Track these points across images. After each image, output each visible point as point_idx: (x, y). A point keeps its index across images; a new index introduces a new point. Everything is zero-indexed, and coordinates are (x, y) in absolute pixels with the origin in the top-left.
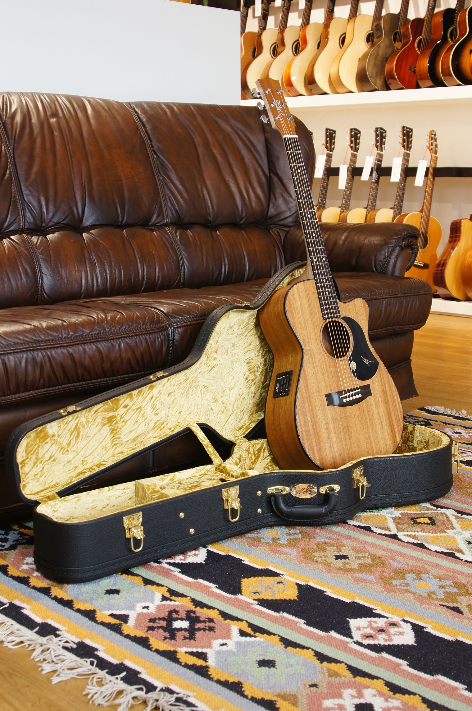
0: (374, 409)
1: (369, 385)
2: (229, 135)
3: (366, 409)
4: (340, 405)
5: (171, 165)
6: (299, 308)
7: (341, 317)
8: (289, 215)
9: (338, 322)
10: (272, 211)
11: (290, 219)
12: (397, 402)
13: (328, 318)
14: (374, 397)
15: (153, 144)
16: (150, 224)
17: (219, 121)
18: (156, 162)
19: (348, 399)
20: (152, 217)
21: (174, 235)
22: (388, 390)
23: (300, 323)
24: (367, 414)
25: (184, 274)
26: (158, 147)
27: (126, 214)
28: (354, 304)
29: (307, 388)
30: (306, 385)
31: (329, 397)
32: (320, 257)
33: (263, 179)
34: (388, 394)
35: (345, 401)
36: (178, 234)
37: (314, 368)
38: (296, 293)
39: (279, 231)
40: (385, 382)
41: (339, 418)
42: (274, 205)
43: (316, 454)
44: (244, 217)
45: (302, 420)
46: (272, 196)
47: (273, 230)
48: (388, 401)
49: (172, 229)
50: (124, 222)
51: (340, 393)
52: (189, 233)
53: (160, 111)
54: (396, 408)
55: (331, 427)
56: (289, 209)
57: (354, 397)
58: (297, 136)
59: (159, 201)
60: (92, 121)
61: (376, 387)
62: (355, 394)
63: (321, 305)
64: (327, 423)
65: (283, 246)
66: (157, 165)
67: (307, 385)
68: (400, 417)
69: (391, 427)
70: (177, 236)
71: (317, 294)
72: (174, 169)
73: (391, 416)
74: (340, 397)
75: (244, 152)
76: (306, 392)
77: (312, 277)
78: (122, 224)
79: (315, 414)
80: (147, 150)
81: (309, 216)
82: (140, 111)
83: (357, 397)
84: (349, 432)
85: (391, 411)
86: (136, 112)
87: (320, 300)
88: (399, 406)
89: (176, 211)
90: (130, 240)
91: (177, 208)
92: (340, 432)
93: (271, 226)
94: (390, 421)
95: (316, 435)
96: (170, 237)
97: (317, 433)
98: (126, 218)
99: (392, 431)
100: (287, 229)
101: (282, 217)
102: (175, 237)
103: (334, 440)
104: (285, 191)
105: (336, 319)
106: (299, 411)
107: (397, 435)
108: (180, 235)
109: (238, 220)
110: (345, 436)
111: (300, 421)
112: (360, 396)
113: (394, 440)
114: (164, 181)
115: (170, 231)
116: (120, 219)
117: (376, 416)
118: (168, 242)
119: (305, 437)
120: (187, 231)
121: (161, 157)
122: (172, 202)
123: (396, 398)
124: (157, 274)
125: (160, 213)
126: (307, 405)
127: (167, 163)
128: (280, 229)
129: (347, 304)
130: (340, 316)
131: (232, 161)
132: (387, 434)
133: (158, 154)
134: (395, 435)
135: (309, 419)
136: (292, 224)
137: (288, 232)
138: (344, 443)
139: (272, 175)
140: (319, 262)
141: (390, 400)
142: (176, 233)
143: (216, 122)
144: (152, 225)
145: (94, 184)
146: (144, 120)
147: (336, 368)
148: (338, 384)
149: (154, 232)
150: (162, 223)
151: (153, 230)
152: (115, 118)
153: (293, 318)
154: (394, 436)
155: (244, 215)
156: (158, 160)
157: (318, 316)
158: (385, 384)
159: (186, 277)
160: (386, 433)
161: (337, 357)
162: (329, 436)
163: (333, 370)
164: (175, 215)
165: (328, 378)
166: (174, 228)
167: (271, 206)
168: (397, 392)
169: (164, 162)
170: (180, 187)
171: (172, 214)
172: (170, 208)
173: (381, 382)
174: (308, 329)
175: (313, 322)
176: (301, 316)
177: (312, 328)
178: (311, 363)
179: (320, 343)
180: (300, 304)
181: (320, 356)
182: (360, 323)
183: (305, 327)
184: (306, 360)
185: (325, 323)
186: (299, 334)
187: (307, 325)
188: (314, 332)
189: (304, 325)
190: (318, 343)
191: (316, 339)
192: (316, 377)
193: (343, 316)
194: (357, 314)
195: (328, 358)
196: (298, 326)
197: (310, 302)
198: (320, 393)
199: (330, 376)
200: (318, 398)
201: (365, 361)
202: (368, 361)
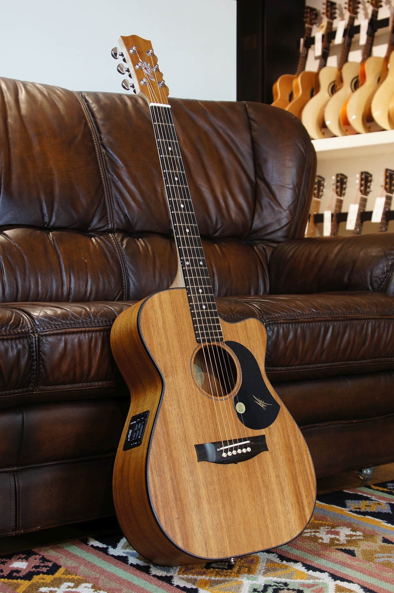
0: (271, 469)
1: (264, 436)
2: (206, 134)
3: (258, 469)
4: (217, 462)
5: (123, 161)
6: (161, 325)
7: (224, 341)
8: (278, 228)
9: (219, 348)
10: (257, 223)
11: (280, 234)
12: (306, 462)
13: (204, 341)
14: (272, 453)
15: (102, 137)
16: (90, 229)
17: (194, 116)
18: (105, 157)
19: (230, 454)
20: (92, 221)
21: (120, 243)
22: (293, 445)
23: (160, 344)
24: (259, 476)
25: (129, 291)
26: (108, 140)
27: (54, 214)
28: (245, 325)
29: (167, 434)
30: (165, 430)
31: (200, 449)
32: (195, 260)
33: (247, 185)
34: (294, 450)
35: (224, 455)
36: (125, 243)
37: (179, 407)
38: (157, 303)
39: (265, 247)
40: (290, 434)
41: (215, 480)
42: (259, 216)
43: (177, 530)
44: (219, 229)
45: (156, 479)
46: (258, 206)
47: (259, 246)
48: (293, 460)
49: (118, 236)
50: (52, 223)
51: (217, 444)
52: (141, 242)
53: (118, 101)
54: (306, 470)
55: (203, 491)
56: (279, 221)
57: (239, 451)
58: (169, 106)
59: (102, 201)
60: (23, 106)
61: (275, 440)
62: (241, 447)
63: (194, 322)
64: (196, 486)
65: (269, 266)
66: (105, 160)
67: (167, 431)
68: (312, 484)
69: (297, 496)
70: (122, 245)
71: (189, 308)
72: (126, 165)
73: (297, 481)
74: (218, 450)
75: (224, 153)
76: (165, 441)
77: (183, 285)
78: (49, 227)
79: (177, 472)
80: (93, 143)
81: (182, 206)
82: (92, 100)
83: (244, 450)
84: (230, 500)
85: (298, 475)
86: (87, 101)
87: (193, 315)
88: (310, 468)
89: (125, 216)
90: (56, 244)
91: (126, 212)
92: (217, 500)
93: (257, 242)
94: (295, 489)
95: (179, 503)
96: (113, 246)
97: (180, 500)
98: (54, 219)
99: (298, 503)
100: (275, 245)
101: (269, 231)
102: (120, 246)
103: (206, 511)
104: (273, 199)
105: (216, 343)
106: (153, 467)
107: (306, 509)
108: (127, 243)
109: (211, 231)
110: (224, 506)
111: (153, 480)
112: (249, 449)
113: (302, 515)
114: (112, 180)
115: (116, 239)
116: (47, 219)
117: (273, 479)
118: (109, 250)
119: (160, 504)
120: (138, 240)
121: (111, 152)
122: (120, 204)
123: (305, 456)
124: (89, 288)
125: (103, 216)
126: (166, 458)
127: (118, 159)
128: (266, 245)
129: (233, 325)
130: (222, 339)
131: (207, 163)
132: (290, 507)
133: (108, 149)
134: (304, 509)
135: (169, 478)
136: (282, 240)
137: (275, 248)
138: (222, 516)
139: (259, 181)
140: (193, 266)
141: (296, 458)
142: (122, 240)
143: (190, 118)
144: (93, 230)
145: (14, 177)
146: (95, 109)
147: (212, 410)
148: (216, 431)
149: (93, 239)
150: (106, 228)
151: (91, 237)
152: (53, 105)
153: (151, 338)
154: (301, 509)
155: (219, 226)
156: (107, 154)
157: (189, 338)
158: (288, 436)
159: (131, 294)
160: (290, 505)
161: (215, 395)
162: (199, 504)
163: (209, 412)
164: (123, 220)
165: (201, 423)
166: (121, 235)
167: (256, 216)
168: (308, 449)
169: (114, 157)
170: (132, 187)
171: (120, 219)
172: (116, 211)
173: (284, 433)
174: (172, 354)
175: (181, 345)
176: (163, 335)
177: (179, 353)
178: (176, 400)
179: (190, 373)
180: (162, 319)
181: (189, 391)
182: (252, 351)
183: (169, 351)
184: (168, 396)
185: (200, 348)
186: (157, 360)
187: (171, 348)
188: (182, 359)
189: (166, 347)
190: (187, 374)
191: (184, 368)
192: (181, 419)
193: (227, 340)
194: (248, 340)
195: (202, 395)
196: (157, 348)
197: (177, 318)
198: (187, 443)
199: (204, 420)
200: (184, 449)
201: (259, 402)
202: (263, 403)
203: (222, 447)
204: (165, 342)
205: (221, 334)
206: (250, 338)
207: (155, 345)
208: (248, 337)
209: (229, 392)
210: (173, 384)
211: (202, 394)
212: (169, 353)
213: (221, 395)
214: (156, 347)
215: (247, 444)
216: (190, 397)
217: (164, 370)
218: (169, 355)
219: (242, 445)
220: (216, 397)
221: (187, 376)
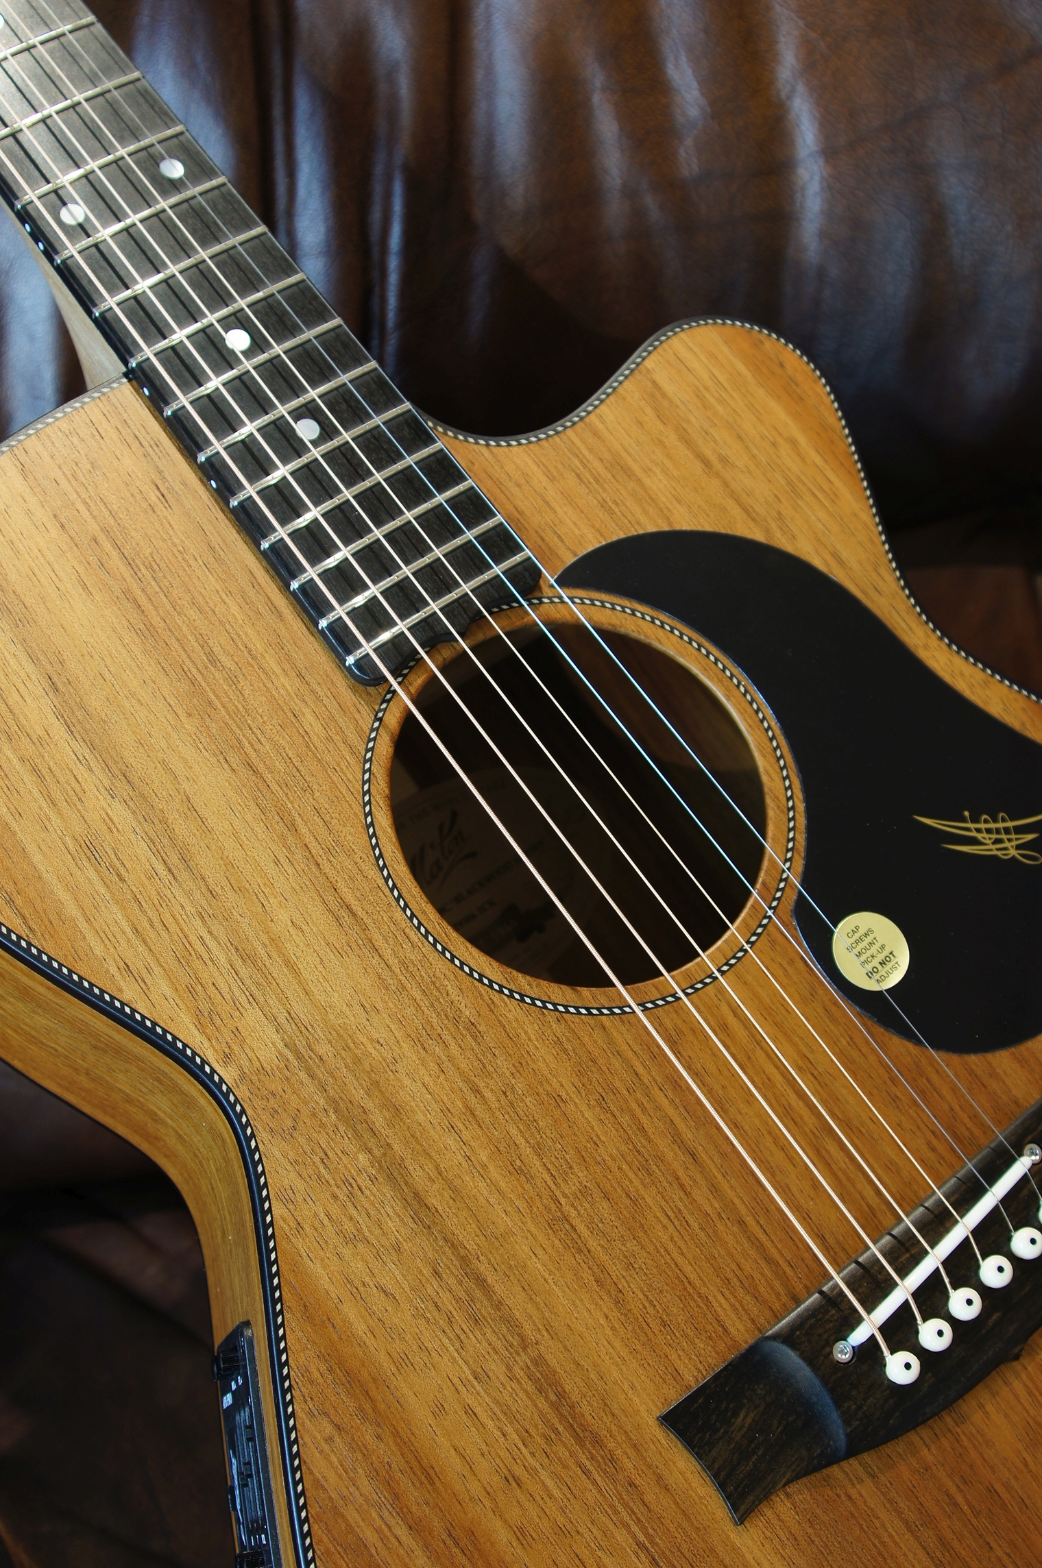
6: (38, 712)
9: (530, 637)
19: (934, 1335)
28: (655, 395)
35: (900, 1367)
37: (422, 1214)
57: (995, 1271)
62: (994, 1235)
71: (205, 490)
74: (841, 1357)
76: (417, 1527)
87: (247, 526)
105: (493, 627)
174: (207, 864)
175: (250, 766)
176: (81, 771)
177: (259, 829)
178: (374, 1180)
179: (405, 924)
180: (30, 668)
181: (450, 1058)
182: (778, 534)
183: (174, 859)
184: (300, 1185)
185: (393, 719)
186: (113, 970)
187: (184, 829)
188: (299, 855)
189: (142, 848)
190: (379, 943)
191: (344, 913)
192: (478, 1294)
193: (570, 560)
194: (718, 475)
195: (559, 1029)
196: (72, 890)
197: (142, 600)
198: (598, 1442)
199: (650, 1197)
200: (592, 1495)
201: (973, 841)
202: (1007, 831)
203: (853, 1321)
204: (121, 815)
205: (501, 543)
206: (724, 460)
207: (50, 878)
208: (706, 463)
209: (734, 902)
210: (303, 1075)
211: (550, 1017)
212: (183, 875)
213: (678, 956)
214: (68, 888)
215: (1024, 1180)
216: (477, 1091)
217: (198, 1014)
218: (190, 885)
219: (994, 1214)
220: (648, 987)
221: (387, 953)
